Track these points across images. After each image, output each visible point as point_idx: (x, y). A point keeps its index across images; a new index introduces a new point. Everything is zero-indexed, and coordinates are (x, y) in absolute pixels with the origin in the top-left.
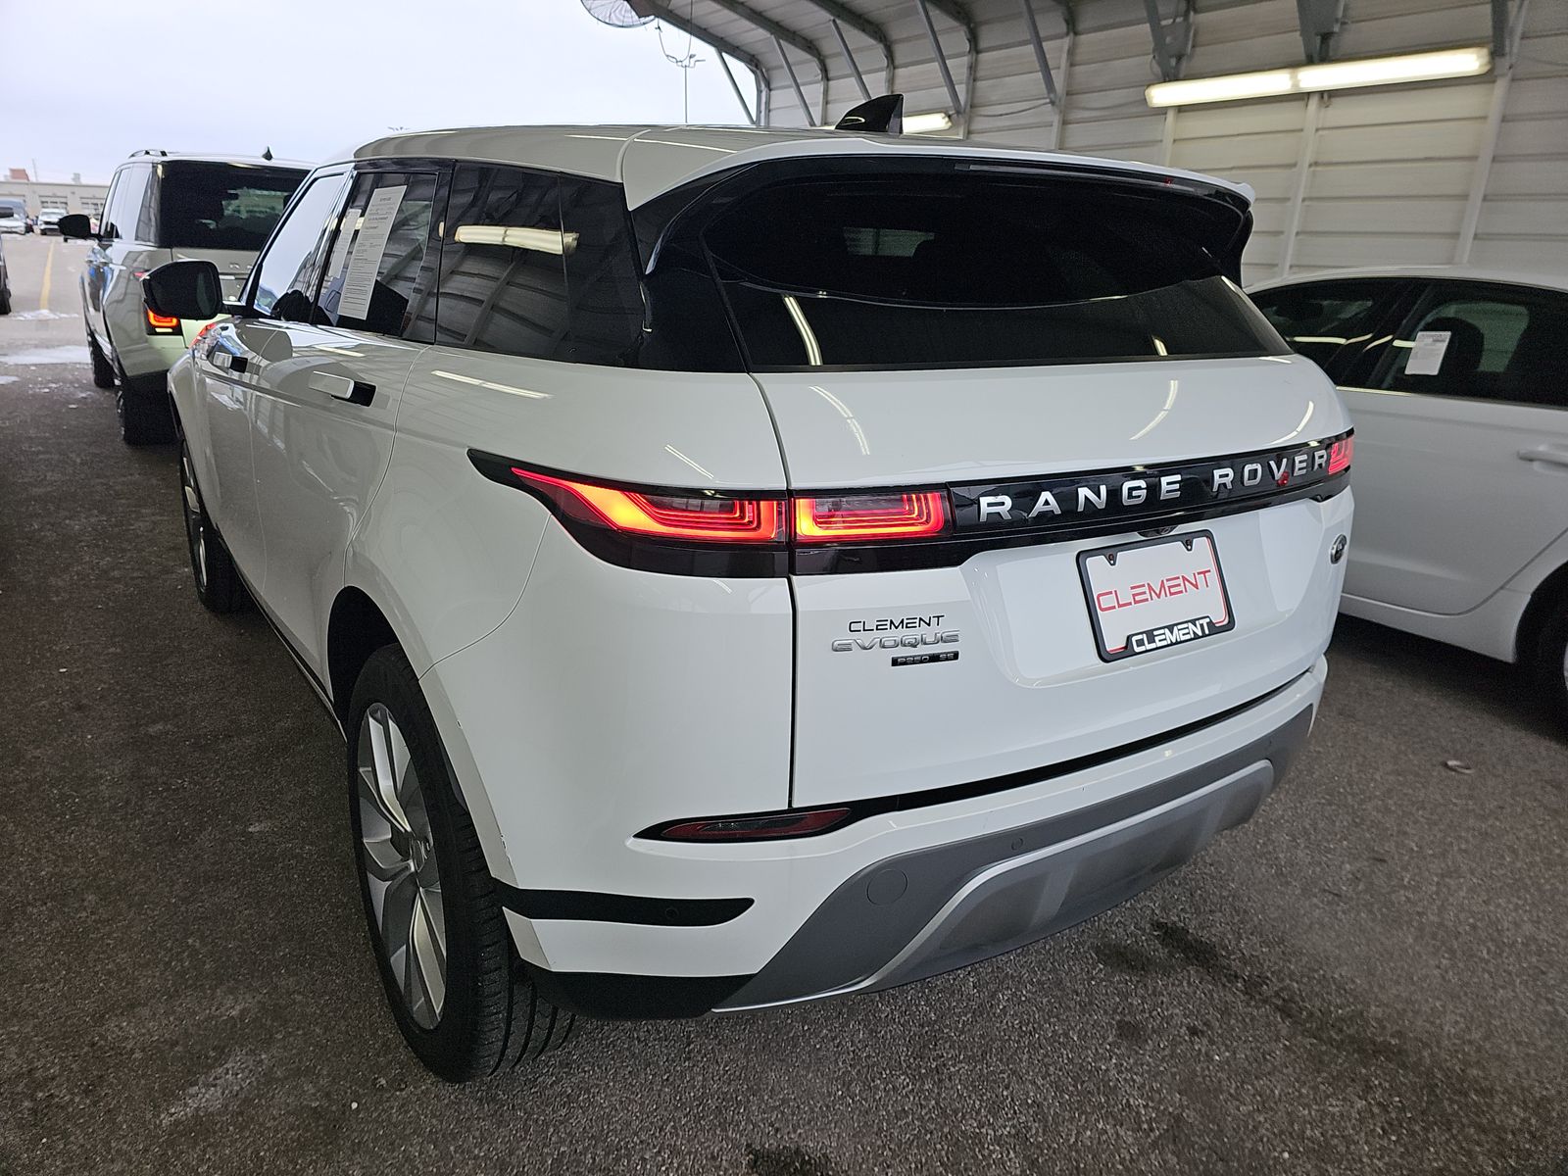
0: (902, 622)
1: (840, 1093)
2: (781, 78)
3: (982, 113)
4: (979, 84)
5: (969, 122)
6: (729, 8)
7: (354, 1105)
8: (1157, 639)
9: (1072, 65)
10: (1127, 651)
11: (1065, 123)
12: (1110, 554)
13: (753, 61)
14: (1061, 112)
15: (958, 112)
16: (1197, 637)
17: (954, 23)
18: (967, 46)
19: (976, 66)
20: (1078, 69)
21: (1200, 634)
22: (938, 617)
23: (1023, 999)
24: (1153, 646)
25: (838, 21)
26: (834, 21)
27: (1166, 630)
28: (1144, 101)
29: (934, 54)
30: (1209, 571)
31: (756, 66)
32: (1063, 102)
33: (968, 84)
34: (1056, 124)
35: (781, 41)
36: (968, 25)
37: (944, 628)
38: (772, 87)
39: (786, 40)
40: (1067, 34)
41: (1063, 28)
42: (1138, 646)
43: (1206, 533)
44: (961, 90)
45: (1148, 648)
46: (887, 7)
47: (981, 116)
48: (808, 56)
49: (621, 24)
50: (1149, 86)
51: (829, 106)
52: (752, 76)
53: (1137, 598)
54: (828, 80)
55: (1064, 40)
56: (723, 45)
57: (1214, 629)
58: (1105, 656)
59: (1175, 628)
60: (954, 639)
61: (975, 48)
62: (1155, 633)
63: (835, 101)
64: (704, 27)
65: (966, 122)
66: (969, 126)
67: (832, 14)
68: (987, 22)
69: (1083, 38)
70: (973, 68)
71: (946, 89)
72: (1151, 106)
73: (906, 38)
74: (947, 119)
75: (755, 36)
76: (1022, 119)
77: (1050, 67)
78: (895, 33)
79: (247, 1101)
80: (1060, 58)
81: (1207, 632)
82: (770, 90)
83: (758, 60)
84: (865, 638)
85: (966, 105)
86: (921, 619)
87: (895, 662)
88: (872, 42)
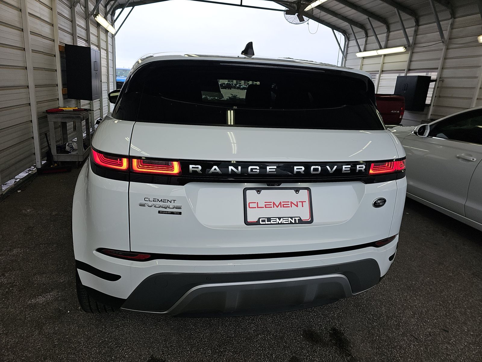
0: (162, 200)
1: (188, 349)
2: (352, 37)
3: (418, 46)
4: (418, 36)
5: (413, 49)
6: (335, 17)
7: (69, 312)
8: (272, 221)
9: (452, 29)
10: (257, 223)
11: (447, 49)
12: (259, 190)
13: (344, 32)
14: (446, 45)
15: (409, 46)
16: (291, 223)
17: (410, 17)
18: (415, 24)
19: (417, 31)
20: (454, 30)
21: (294, 222)
22: (174, 200)
23: (266, 339)
24: (270, 223)
25: (370, 19)
26: (368, 18)
27: (277, 219)
28: (477, 41)
29: (401, 27)
30: (305, 202)
31: (345, 34)
32: (447, 42)
33: (414, 36)
34: (444, 50)
35: (352, 25)
36: (415, 17)
37: (176, 204)
38: (350, 40)
39: (354, 25)
40: (451, 18)
41: (450, 16)
42: (262, 222)
43: (308, 189)
44: (411, 39)
45: (266, 223)
46: (387, 13)
47: (417, 47)
48: (360, 30)
49: (296, 23)
50: (479, 36)
51: (367, 45)
52: (344, 37)
53: (267, 206)
54: (368, 37)
55: (450, 20)
56: (334, 27)
57: (301, 222)
58: (247, 223)
59: (282, 218)
60: (180, 208)
61: (418, 24)
62: (271, 219)
63: (369, 44)
64: (328, 22)
65: (412, 49)
66: (413, 51)
67: (368, 16)
68: (422, 16)
69: (457, 20)
70: (416, 32)
71: (405, 38)
72: (480, 42)
73: (393, 23)
74: (404, 48)
75: (344, 24)
76: (433, 48)
77: (443, 30)
78: (391, 21)
79: (48, 303)
80: (447, 27)
81: (297, 222)
82: (349, 41)
83: (345, 32)
84: (150, 204)
85: (412, 43)
86: (168, 200)
87: (159, 212)
88: (382, 24)
